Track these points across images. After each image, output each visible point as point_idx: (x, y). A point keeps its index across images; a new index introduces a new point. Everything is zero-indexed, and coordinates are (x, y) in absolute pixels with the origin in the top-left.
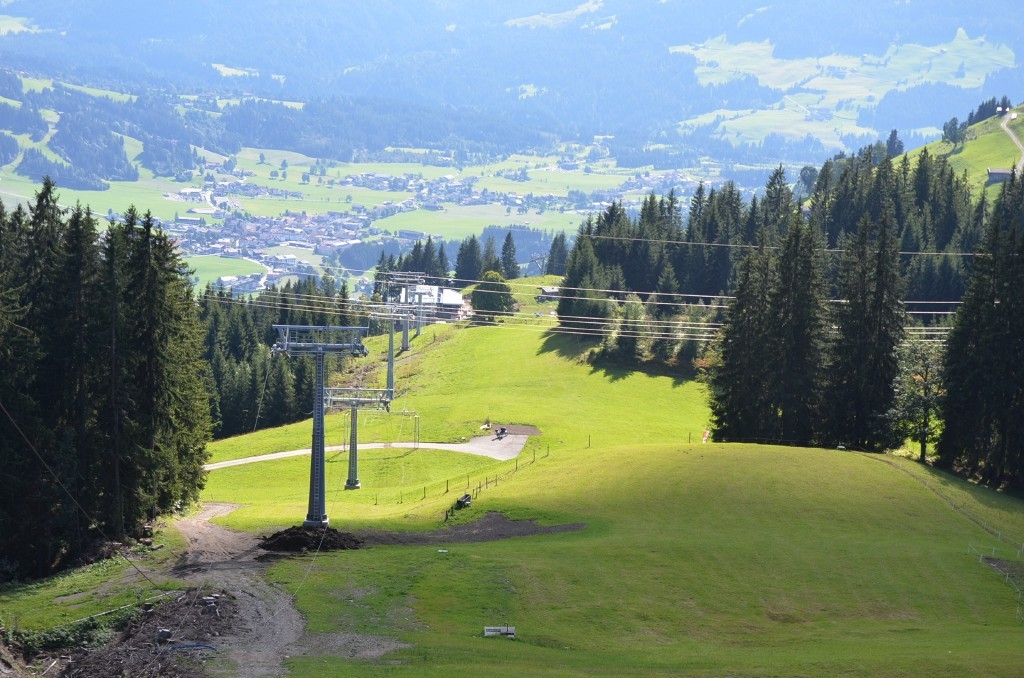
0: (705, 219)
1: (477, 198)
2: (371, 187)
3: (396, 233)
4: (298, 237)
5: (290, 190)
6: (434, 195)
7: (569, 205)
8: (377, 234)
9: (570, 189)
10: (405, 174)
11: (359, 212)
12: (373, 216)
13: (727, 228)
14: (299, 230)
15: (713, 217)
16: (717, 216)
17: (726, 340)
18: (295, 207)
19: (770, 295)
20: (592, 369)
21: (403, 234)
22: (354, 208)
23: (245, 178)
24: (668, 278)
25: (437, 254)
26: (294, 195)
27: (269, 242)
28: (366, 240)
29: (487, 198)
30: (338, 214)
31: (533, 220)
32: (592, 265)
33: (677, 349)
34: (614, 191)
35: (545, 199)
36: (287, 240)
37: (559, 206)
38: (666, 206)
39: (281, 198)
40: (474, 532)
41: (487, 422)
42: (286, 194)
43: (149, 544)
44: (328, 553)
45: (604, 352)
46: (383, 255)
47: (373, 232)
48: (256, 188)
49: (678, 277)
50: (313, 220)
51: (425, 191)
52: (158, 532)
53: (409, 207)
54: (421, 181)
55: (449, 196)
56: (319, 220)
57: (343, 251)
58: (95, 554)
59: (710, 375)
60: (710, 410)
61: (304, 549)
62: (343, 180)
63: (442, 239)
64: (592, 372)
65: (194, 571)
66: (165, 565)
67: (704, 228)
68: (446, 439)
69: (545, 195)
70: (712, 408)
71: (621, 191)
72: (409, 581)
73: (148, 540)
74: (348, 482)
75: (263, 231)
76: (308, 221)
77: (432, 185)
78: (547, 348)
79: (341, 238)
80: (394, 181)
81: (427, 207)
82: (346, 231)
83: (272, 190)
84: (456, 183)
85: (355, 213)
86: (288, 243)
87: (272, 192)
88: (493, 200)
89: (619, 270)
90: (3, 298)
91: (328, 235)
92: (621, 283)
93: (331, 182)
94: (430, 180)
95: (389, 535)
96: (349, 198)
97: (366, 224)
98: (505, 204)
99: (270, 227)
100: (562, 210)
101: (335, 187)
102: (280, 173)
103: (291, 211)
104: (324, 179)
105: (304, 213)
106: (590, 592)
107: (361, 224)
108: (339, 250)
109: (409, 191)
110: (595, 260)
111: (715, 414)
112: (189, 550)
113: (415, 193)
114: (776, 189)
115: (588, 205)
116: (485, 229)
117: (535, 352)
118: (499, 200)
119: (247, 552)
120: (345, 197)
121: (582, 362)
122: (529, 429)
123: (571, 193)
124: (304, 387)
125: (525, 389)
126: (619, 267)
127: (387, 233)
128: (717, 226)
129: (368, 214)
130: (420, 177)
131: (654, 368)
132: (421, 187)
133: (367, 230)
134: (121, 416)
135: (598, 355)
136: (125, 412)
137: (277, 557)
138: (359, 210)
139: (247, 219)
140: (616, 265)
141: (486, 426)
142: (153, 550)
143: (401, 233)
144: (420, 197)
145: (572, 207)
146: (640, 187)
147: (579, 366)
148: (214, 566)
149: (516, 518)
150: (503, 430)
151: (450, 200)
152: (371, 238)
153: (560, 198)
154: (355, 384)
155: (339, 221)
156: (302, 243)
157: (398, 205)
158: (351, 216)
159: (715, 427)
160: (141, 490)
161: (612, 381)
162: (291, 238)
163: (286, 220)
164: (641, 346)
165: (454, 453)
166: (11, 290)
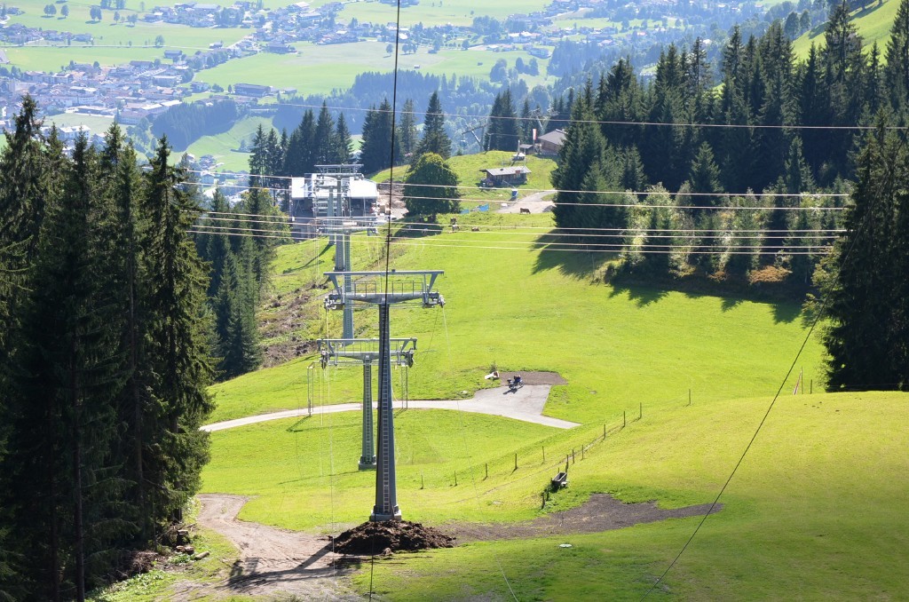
0: (747, 78)
1: (343, 32)
2: (190, 23)
3: (230, 89)
4: (90, 100)
5: (75, 32)
6: (280, 30)
7: (476, 38)
8: (203, 90)
9: (477, 15)
10: (237, 3)
11: (176, 60)
12: (196, 65)
13: (778, 89)
14: (92, 90)
15: (757, 75)
16: (763, 75)
17: (843, 256)
18: (83, 57)
19: (898, 196)
20: (611, 290)
21: (241, 89)
22: (167, 55)
23: (8, 17)
24: (704, 162)
25: (335, 127)
26: (81, 39)
27: (49, 108)
28: (189, 100)
29: (357, 33)
30: (146, 63)
31: (423, 62)
32: (600, 148)
33: (724, 257)
34: (537, 15)
35: (441, 30)
36: (74, 105)
37: (460, 40)
38: (689, 62)
39: (61, 44)
40: (585, 519)
41: (493, 370)
42: (70, 37)
43: (190, 552)
44: (419, 554)
45: (627, 266)
46: (260, 133)
47: (196, 89)
48: (25, 30)
49: (717, 160)
50: (111, 74)
51: (268, 25)
52: (196, 537)
53: (246, 51)
54: (262, 11)
55: (303, 31)
56: (119, 74)
57: (155, 117)
58: (127, 568)
59: (821, 302)
60: (824, 348)
61: (388, 550)
62: (150, 14)
63: (298, 95)
64: (612, 295)
65: (258, 583)
66: (218, 577)
67: (746, 90)
68: (442, 394)
69: (440, 24)
70: (827, 345)
71: (547, 15)
72: (537, 585)
73: (188, 547)
74: (363, 459)
75: (39, 93)
76: (102, 75)
77: (277, 16)
78: (545, 262)
79: (152, 99)
80: (223, 13)
81: (273, 49)
82: (159, 88)
83: (48, 32)
84: (312, 13)
85: (170, 62)
86: (76, 109)
87: (48, 36)
88: (366, 35)
89: (634, 153)
90: (4, 257)
91: (134, 95)
92: (638, 170)
93: (133, 19)
94: (274, 9)
95: (483, 529)
96: (160, 40)
97: (187, 77)
98: (384, 40)
99: (49, 87)
100: (466, 46)
101: (138, 25)
102: (59, 8)
103: (79, 62)
104: (123, 14)
105: (96, 64)
106: (761, 589)
107: (179, 78)
108: (150, 116)
109: (245, 26)
110: (604, 141)
111: (831, 352)
112: (242, 557)
113: (254, 30)
114: (838, 33)
115: (503, 37)
116: (357, 77)
117: (530, 269)
118: (374, 35)
119: (315, 557)
120: (153, 39)
121: (597, 280)
122: (549, 376)
123: (478, 20)
124: (230, 330)
125: (525, 320)
126: (634, 148)
127: (217, 88)
128: (763, 87)
129: (189, 62)
130: (260, 6)
131: (697, 285)
132: (262, 21)
133: (187, 85)
134: (146, 395)
135: (618, 270)
136: (149, 389)
137: (357, 563)
138: (175, 56)
139: (16, 77)
140: (631, 146)
141: (492, 375)
142: (197, 559)
143: (237, 87)
144: (261, 35)
145: (480, 41)
146: (576, 8)
147: (594, 287)
148: (277, 576)
149: (630, 500)
150: (517, 380)
151: (304, 38)
152: (195, 97)
153: (462, 29)
154: (289, 321)
155: (147, 73)
156: (98, 108)
157: (232, 47)
158: (164, 66)
159: (830, 370)
160: (167, 485)
161: (640, 305)
162: (81, 101)
163: (71, 76)
164: (675, 257)
165: (459, 413)
166: (14, 244)
